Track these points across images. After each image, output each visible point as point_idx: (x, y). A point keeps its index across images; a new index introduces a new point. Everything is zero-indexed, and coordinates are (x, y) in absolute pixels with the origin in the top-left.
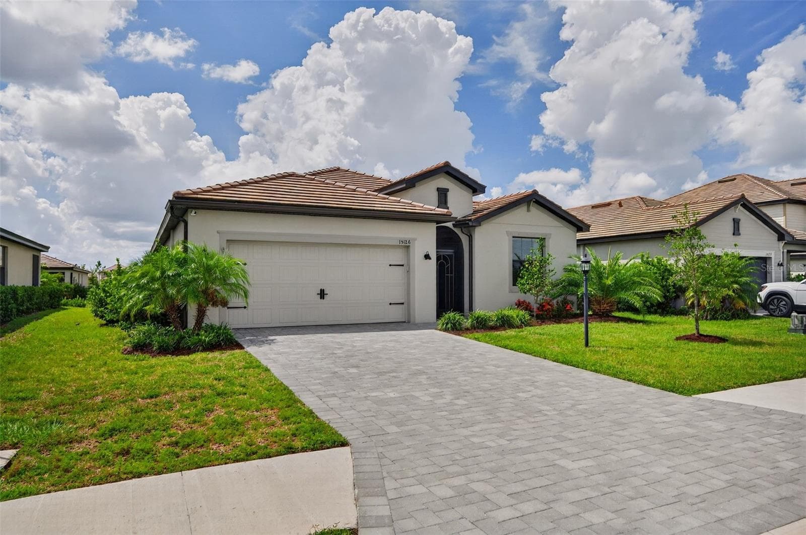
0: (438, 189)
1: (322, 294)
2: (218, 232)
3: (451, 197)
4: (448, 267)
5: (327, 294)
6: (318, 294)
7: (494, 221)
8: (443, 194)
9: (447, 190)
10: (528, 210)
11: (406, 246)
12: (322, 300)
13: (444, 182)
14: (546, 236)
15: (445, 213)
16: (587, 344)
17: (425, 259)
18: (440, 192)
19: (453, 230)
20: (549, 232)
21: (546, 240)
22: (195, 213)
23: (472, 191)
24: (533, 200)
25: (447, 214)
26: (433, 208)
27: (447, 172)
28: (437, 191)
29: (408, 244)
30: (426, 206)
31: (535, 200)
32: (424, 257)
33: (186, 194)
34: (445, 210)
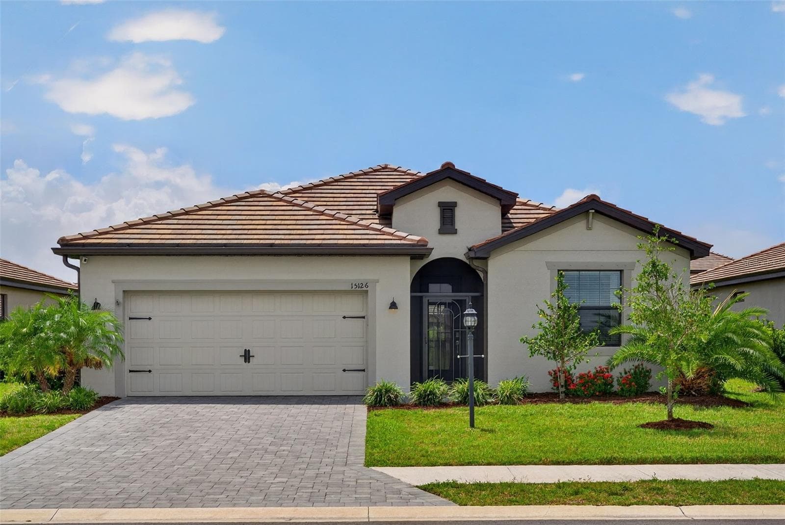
0: (441, 205)
1: (247, 356)
2: (113, 282)
3: (460, 215)
4: (455, 317)
5: (253, 356)
6: (241, 356)
7: (522, 248)
8: (447, 211)
9: (454, 205)
10: (589, 228)
11: (361, 290)
12: (247, 364)
13: (447, 193)
14: (626, 265)
15: (416, 242)
16: (472, 425)
17: (390, 308)
18: (444, 209)
19: (467, 263)
20: (630, 261)
21: (625, 273)
22: (85, 260)
23: (499, 202)
24: (590, 211)
25: (419, 244)
26: (404, 234)
27: (449, 177)
28: (439, 206)
29: (365, 289)
30: (398, 233)
31: (593, 211)
32: (390, 306)
33: (72, 240)
34: (418, 238)
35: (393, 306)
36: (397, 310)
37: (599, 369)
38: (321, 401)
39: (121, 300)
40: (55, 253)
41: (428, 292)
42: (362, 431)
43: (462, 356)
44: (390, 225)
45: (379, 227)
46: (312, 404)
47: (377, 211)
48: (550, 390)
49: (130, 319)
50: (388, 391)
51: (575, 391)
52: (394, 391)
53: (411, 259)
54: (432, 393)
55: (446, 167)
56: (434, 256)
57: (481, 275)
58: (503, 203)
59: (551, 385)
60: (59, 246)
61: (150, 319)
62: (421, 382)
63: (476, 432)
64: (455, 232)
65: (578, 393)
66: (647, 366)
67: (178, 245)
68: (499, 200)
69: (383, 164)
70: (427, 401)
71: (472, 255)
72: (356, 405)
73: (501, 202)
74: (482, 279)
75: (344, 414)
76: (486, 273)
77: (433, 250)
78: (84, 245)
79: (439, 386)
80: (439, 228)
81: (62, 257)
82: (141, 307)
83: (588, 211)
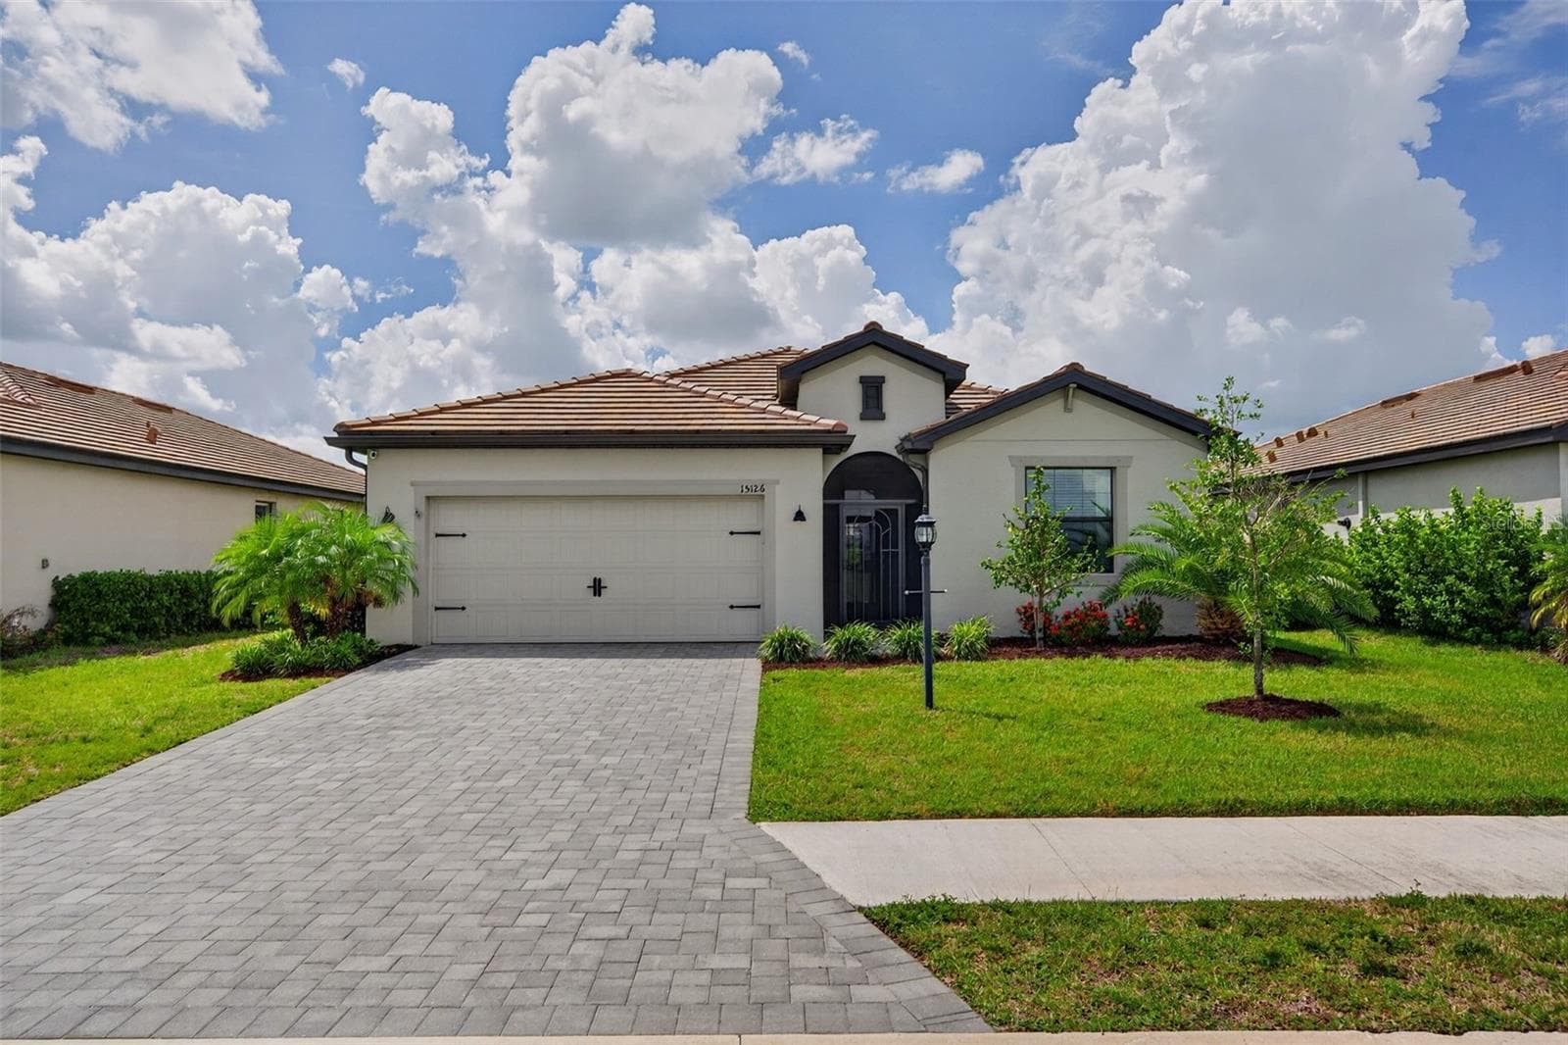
0: (863, 380)
1: (597, 587)
2: (412, 484)
3: (889, 394)
5: (606, 587)
6: (589, 587)
8: (872, 392)
9: (881, 380)
10: (1067, 409)
11: (755, 494)
12: (597, 597)
13: (873, 364)
14: (1119, 461)
15: (830, 428)
16: (930, 703)
17: (795, 520)
18: (867, 387)
19: (899, 460)
20: (1125, 454)
21: (1119, 471)
22: (374, 455)
23: (940, 376)
24: (1071, 385)
25: (835, 429)
26: (814, 418)
27: (876, 344)
28: (861, 382)
29: (759, 493)
30: (805, 417)
31: (1075, 385)
32: (794, 516)
33: (353, 426)
34: (833, 422)
35: (800, 516)
36: (804, 522)
37: (1088, 605)
38: (697, 651)
39: (422, 509)
40: (330, 444)
41: (843, 499)
42: (750, 712)
43: (912, 592)
44: (794, 407)
45: (780, 409)
46: (683, 658)
47: (777, 396)
48: (1017, 634)
49: (437, 535)
50: (793, 639)
51: (1058, 636)
52: (802, 640)
53: (824, 453)
54: (858, 642)
55: (872, 327)
56: (855, 448)
57: (919, 475)
58: (948, 377)
59: (1020, 626)
60: (336, 435)
61: (464, 535)
62: (842, 626)
63: (938, 718)
64: (882, 417)
65: (1063, 640)
66: (1156, 600)
67: (501, 432)
68: (943, 373)
69: (785, 346)
70: (853, 655)
71: (908, 446)
72: (748, 660)
73: (944, 377)
74: (921, 481)
75: (727, 677)
76: (925, 471)
77: (855, 439)
78: (371, 433)
79: (864, 631)
80: (861, 411)
81: (344, 451)
82: (450, 518)
83: (1068, 385)
